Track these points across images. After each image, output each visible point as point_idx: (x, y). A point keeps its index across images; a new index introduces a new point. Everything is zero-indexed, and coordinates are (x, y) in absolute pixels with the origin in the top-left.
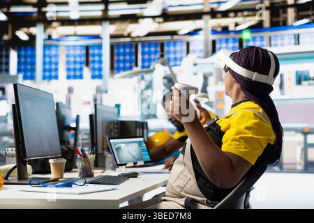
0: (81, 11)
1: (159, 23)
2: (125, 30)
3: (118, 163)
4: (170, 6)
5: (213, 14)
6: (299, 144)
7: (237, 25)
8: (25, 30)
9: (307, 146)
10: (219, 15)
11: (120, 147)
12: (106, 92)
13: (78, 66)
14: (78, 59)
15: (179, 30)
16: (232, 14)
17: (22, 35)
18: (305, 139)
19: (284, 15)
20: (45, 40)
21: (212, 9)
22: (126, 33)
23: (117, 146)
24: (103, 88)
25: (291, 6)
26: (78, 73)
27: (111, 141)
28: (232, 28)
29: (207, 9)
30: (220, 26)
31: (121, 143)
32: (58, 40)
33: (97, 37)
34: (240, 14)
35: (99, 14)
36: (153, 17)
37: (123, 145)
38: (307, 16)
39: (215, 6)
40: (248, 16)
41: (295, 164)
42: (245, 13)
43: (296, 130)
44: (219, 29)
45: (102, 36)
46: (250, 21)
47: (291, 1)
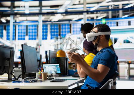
0: (30, 10)
1: (64, 16)
2: (49, 18)
4: (69, 9)
5: (88, 12)
6: (126, 68)
7: (97, 17)
8: (5, 18)
9: (130, 69)
10: (90, 13)
11: (46, 67)
12: (41, 45)
13: (23, 34)
14: (23, 31)
15: (73, 19)
16: (95, 13)
17: (3, 20)
18: (129, 66)
19: (118, 13)
20: (14, 23)
21: (87, 10)
22: (49, 20)
24: (39, 44)
25: (121, 9)
26: (23, 37)
28: (95, 18)
29: (85, 10)
30: (90, 18)
32: (19, 23)
33: (37, 21)
34: (99, 12)
35: (38, 11)
36: (61, 13)
39: (88, 9)
40: (102, 13)
41: (125, 76)
42: (101, 12)
43: (125, 62)
44: (90, 19)
45: (39, 21)
46: (103, 15)
47: (121, 7)
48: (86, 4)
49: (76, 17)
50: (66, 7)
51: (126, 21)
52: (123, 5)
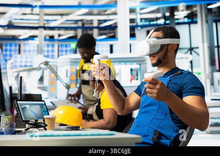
3: (24, 120)
4: (15, 19)
5: (45, 28)
7: (59, 35)
11: (25, 107)
15: (20, 36)
23: (24, 106)
25: (96, 27)
27: (18, 102)
28: (56, 37)
30: (48, 36)
31: (26, 104)
37: (28, 106)
38: (105, 34)
39: (46, 23)
44: (48, 38)
46: (69, 34)
47: (95, 24)
48: (43, 14)
49: (26, 34)
50: (10, 17)
51: (107, 44)
52: (99, 21)
